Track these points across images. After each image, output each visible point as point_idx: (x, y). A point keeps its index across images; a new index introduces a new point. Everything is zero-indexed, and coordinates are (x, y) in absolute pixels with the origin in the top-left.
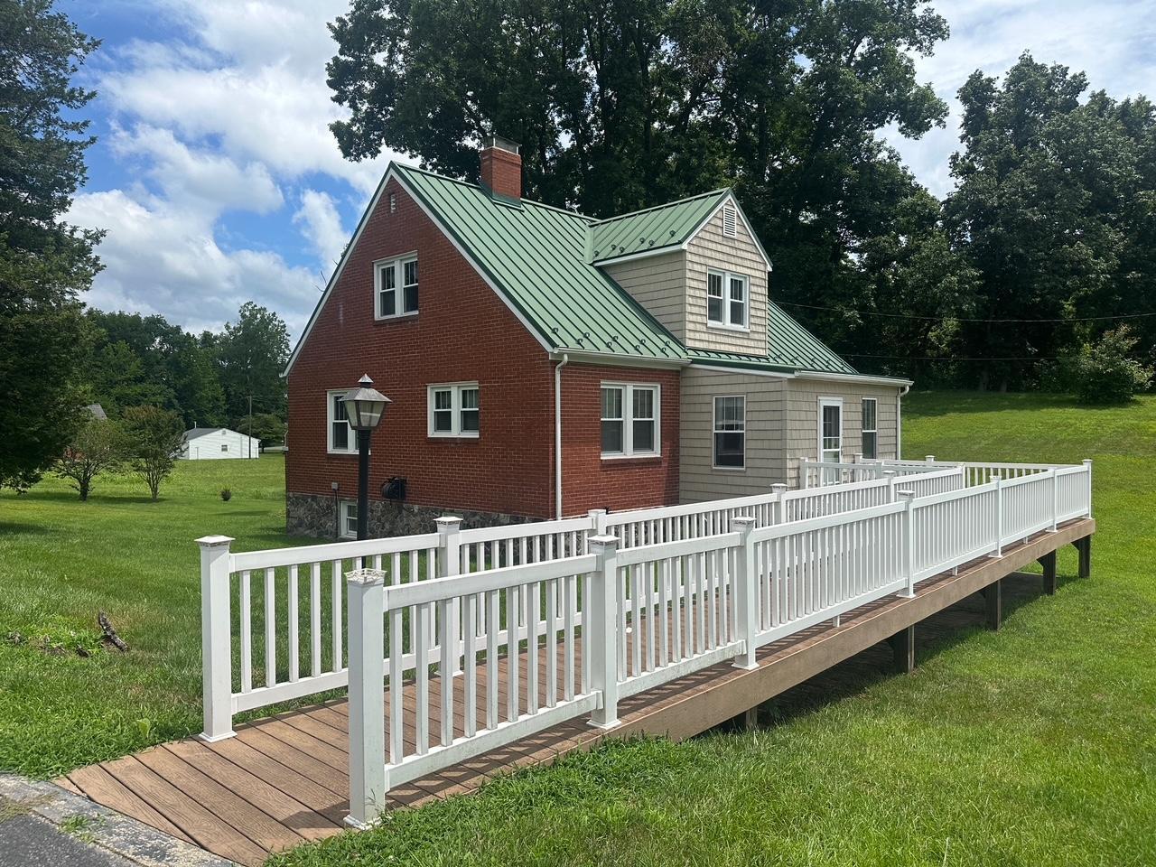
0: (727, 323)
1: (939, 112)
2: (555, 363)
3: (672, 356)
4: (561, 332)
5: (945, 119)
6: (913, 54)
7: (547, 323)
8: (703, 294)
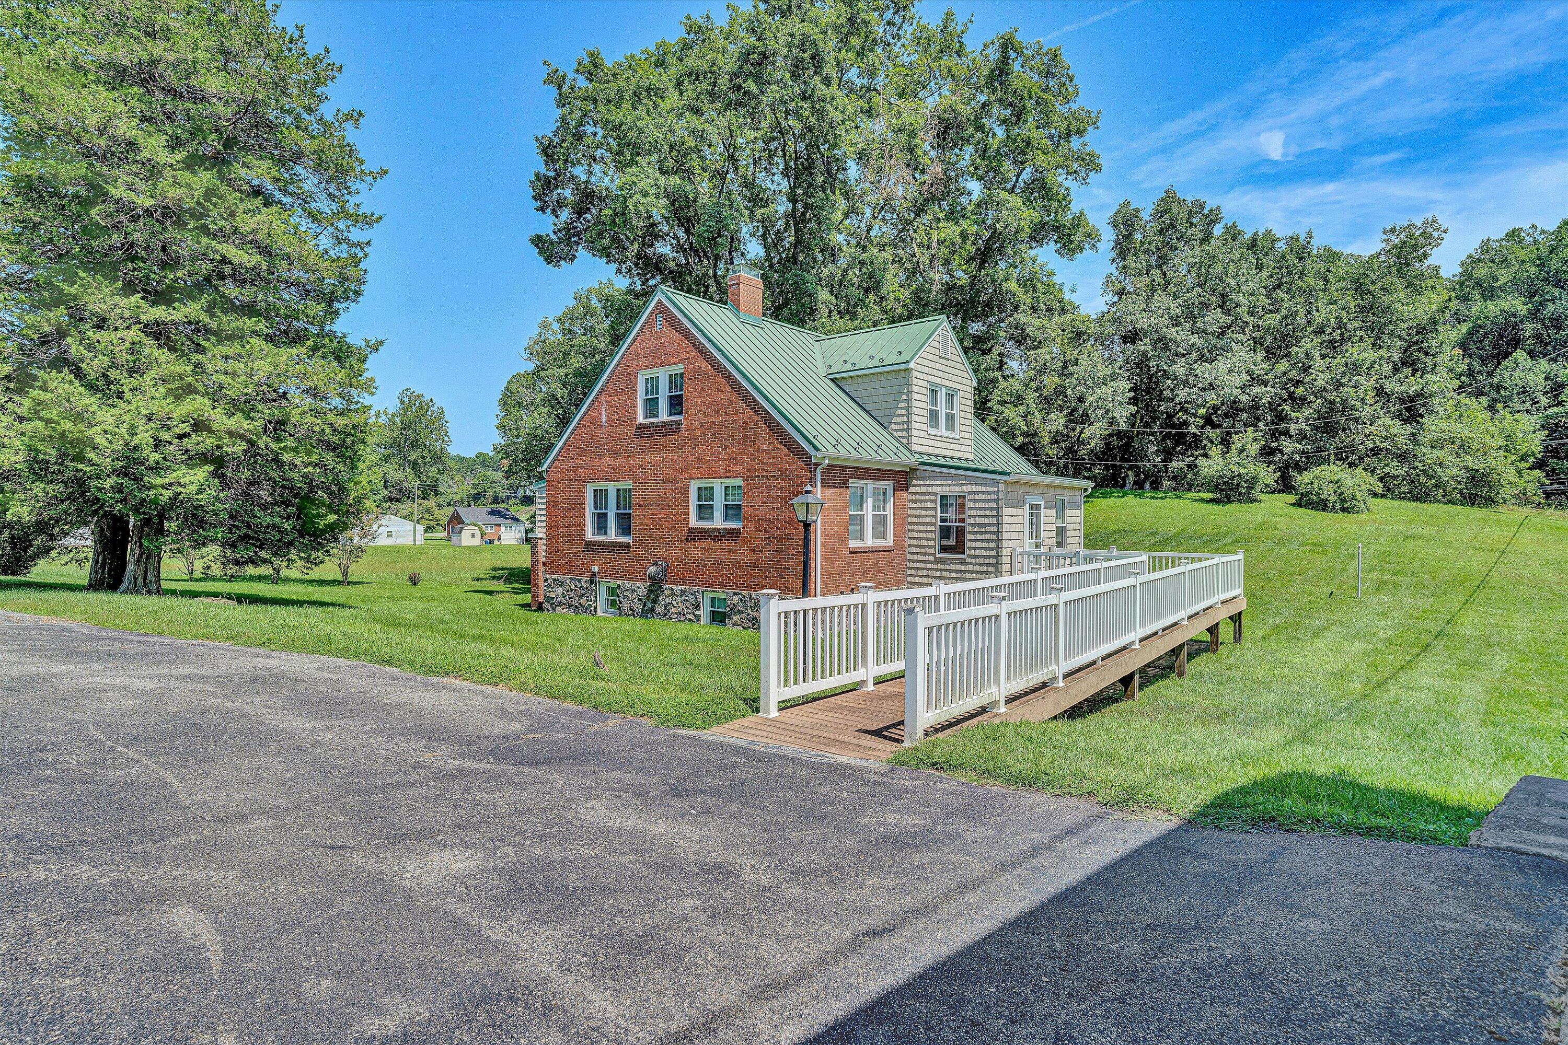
0: (943, 432)
1: (1092, 237)
2: (817, 465)
3: (904, 459)
4: (820, 438)
5: (1098, 245)
6: (1069, 183)
7: (810, 432)
8: (924, 405)
